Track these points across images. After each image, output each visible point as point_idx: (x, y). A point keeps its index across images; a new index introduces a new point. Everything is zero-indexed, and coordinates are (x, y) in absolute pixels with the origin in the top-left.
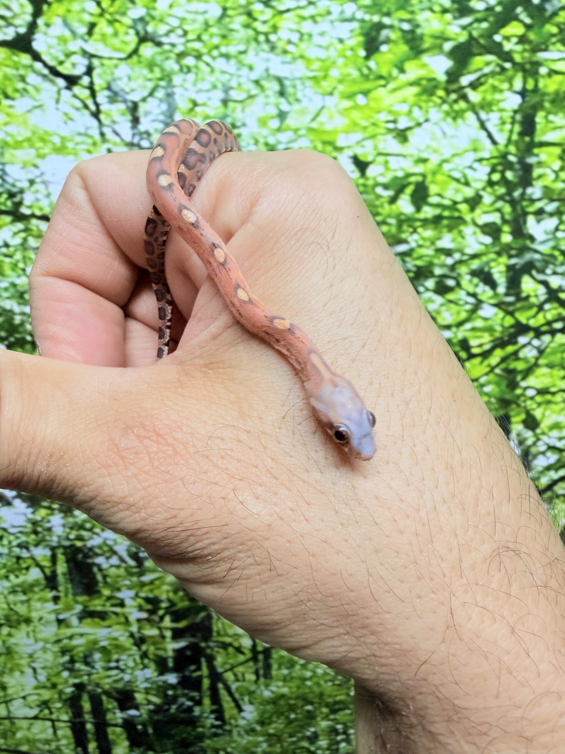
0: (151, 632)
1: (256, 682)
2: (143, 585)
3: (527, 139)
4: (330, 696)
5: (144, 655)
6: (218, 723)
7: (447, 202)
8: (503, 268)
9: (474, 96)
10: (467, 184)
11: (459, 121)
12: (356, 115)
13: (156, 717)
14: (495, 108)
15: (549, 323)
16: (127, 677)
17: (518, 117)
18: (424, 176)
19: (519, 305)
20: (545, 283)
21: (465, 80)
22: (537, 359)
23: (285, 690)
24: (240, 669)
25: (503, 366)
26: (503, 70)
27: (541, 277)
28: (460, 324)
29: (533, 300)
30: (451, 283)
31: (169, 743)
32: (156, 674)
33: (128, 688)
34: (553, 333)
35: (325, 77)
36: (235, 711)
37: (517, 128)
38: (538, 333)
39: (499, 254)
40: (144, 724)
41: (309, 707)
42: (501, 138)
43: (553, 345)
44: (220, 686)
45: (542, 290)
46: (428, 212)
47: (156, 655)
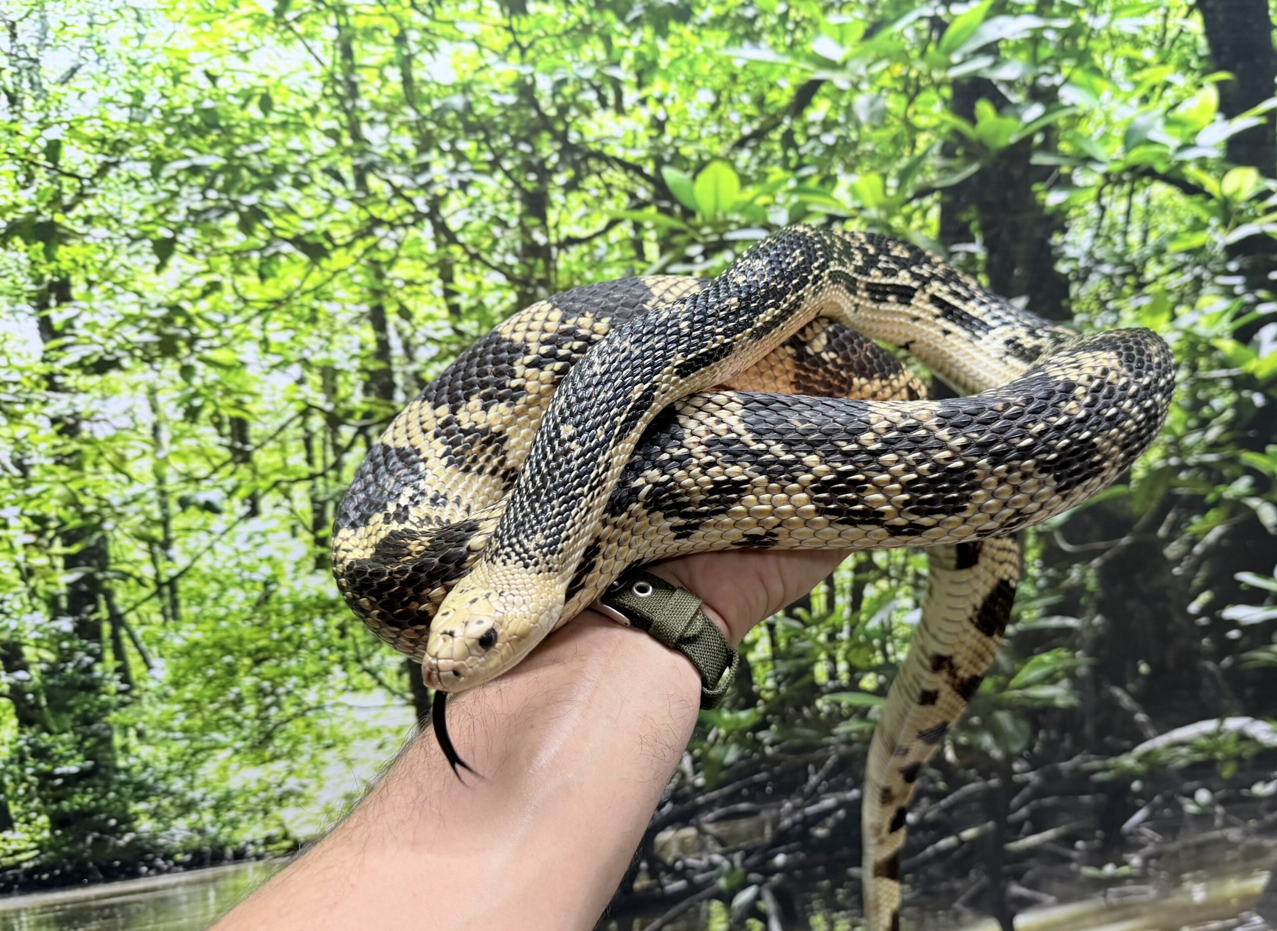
0: (39, 560)
1: (164, 625)
2: (29, 499)
3: (349, 62)
4: (252, 641)
5: (33, 593)
6: (124, 687)
7: (290, 111)
8: (349, 168)
9: (299, 28)
10: (304, 95)
11: (290, 47)
12: (202, 38)
13: (51, 682)
14: (317, 38)
15: (400, 217)
16: (13, 625)
17: (338, 45)
18: (267, 88)
19: (370, 200)
20: (389, 181)
21: (289, 16)
22: (397, 250)
23: (197, 636)
24: (144, 608)
25: (367, 257)
26: (318, 10)
27: (383, 176)
28: (320, 217)
29: (381, 196)
30: (305, 179)
31: (67, 720)
32: (47, 618)
33: (15, 639)
34: (405, 226)
35: (174, 9)
36: (143, 668)
37: (339, 54)
38: (392, 226)
39: (343, 154)
40: (35, 692)
41: (228, 659)
42: (328, 61)
43: (409, 238)
44: (123, 632)
45: (387, 188)
46: (275, 118)
47: (47, 592)
